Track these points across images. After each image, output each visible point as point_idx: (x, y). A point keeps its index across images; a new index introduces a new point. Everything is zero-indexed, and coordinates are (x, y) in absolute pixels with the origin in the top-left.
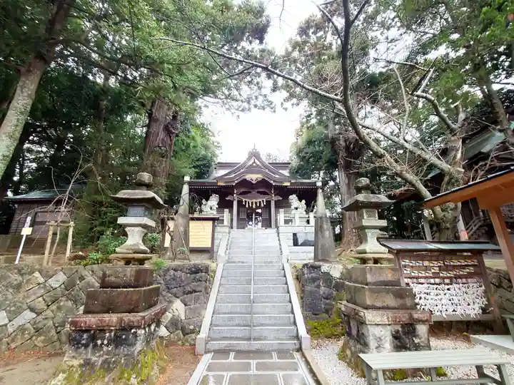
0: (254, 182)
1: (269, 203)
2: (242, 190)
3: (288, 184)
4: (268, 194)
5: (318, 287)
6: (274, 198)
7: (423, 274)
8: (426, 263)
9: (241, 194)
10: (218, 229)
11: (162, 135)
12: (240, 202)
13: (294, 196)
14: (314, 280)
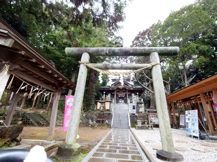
0: (121, 88)
1: (126, 95)
2: (117, 91)
3: (132, 89)
4: (126, 92)
5: (134, 118)
6: (128, 93)
7: (154, 116)
8: (155, 114)
9: (117, 92)
10: (111, 104)
11: (94, 76)
12: (117, 95)
13: (133, 94)
14: (133, 117)
